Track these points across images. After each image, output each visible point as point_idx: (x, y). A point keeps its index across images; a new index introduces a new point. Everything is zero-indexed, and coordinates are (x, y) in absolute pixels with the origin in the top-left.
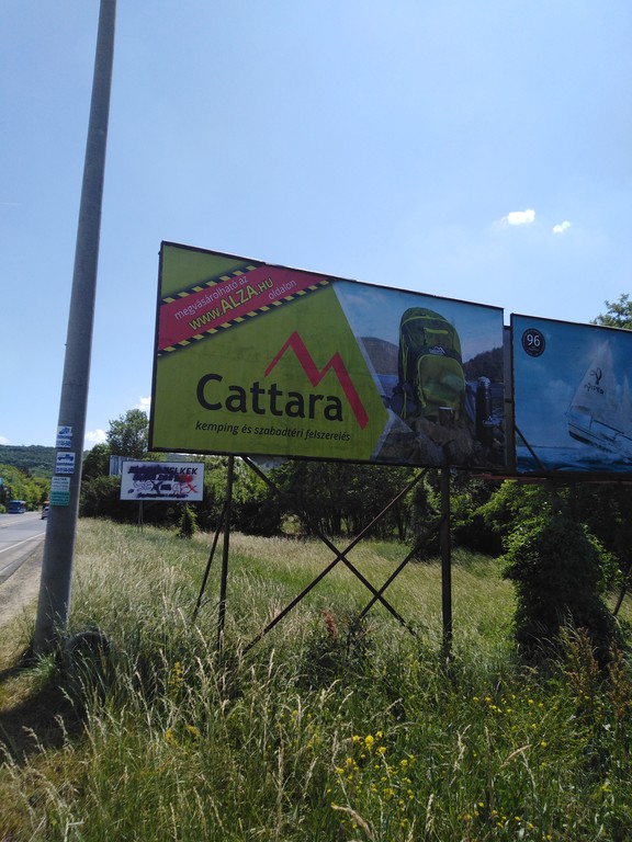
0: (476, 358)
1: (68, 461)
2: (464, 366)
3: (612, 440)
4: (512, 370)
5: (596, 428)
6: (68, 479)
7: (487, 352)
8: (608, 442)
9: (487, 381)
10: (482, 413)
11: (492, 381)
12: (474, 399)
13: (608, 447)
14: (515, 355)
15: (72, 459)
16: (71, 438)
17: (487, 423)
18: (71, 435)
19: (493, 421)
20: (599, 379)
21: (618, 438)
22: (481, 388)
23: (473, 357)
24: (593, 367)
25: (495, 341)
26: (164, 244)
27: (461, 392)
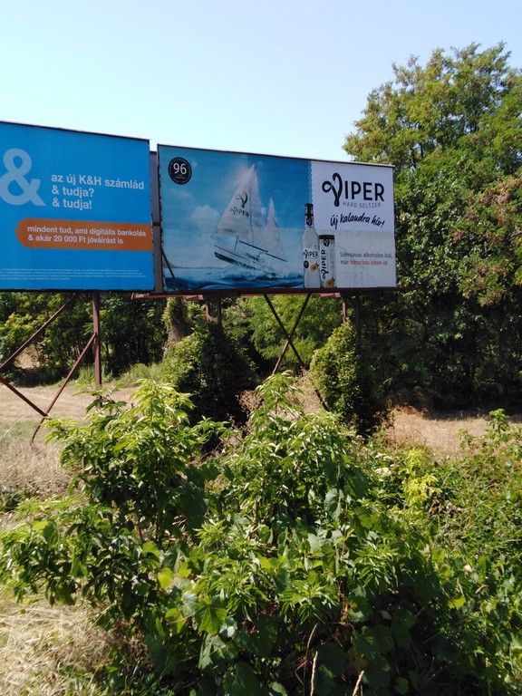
3: (257, 259)
5: (242, 249)
8: (252, 260)
13: (252, 265)
20: (245, 202)
21: (263, 256)
24: (240, 192)
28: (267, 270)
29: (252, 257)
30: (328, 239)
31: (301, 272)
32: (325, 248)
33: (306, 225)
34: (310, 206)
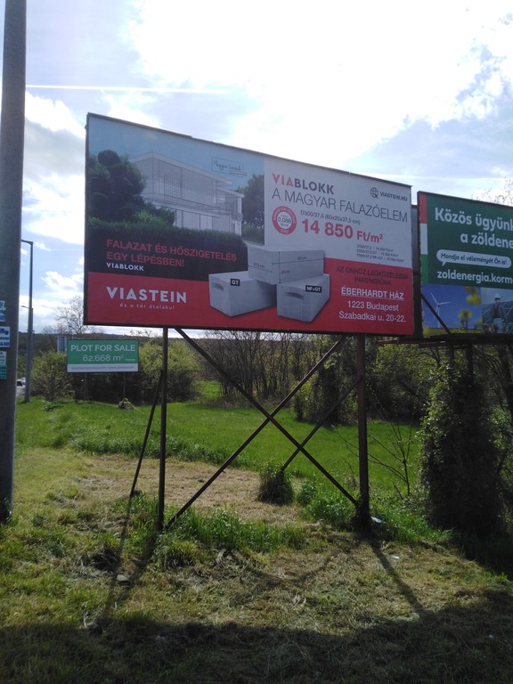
1: (3, 335)
6: (4, 353)
15: (7, 333)
16: (4, 312)
18: (4, 309)
26: (91, 116)
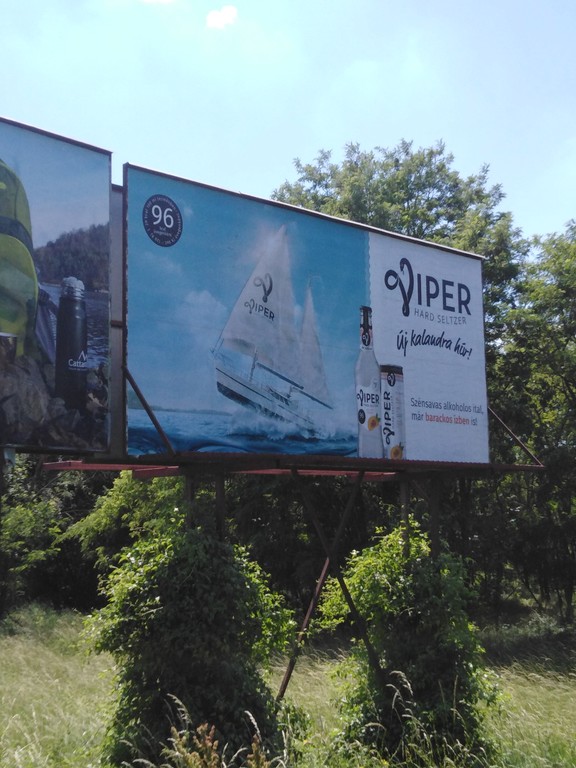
0: (59, 242)
2: (36, 255)
3: (286, 400)
4: (125, 267)
5: (261, 378)
7: (81, 232)
8: (278, 402)
9: (78, 286)
10: (68, 345)
11: (89, 287)
12: (53, 318)
13: (278, 411)
14: (129, 241)
17: (75, 364)
19: (88, 361)
20: (268, 292)
21: (295, 396)
22: (68, 299)
23: (54, 238)
24: (259, 273)
25: (96, 213)
27: (29, 304)
28: (301, 423)
29: (278, 396)
30: (392, 372)
31: (354, 430)
32: (390, 389)
33: (362, 345)
34: (367, 311)
